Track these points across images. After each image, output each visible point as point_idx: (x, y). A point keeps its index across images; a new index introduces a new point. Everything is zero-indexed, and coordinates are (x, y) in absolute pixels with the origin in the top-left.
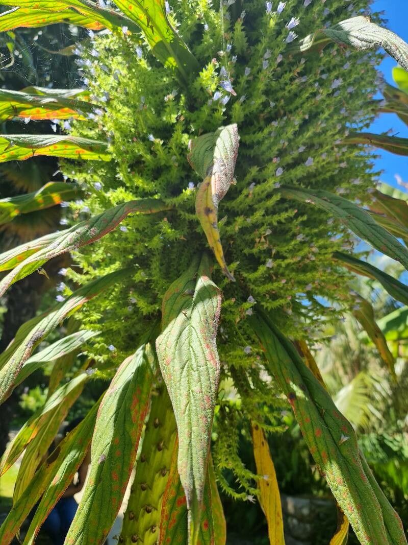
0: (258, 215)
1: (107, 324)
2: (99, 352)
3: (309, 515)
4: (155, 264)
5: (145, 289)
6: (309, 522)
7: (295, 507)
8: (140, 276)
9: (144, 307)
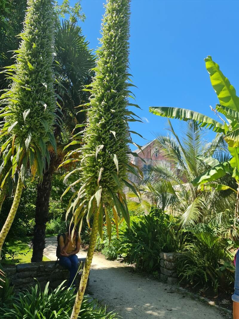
0: (107, 177)
1: (89, 192)
2: (88, 196)
3: (173, 259)
4: (95, 184)
5: (93, 187)
6: (173, 262)
7: (167, 256)
8: (93, 185)
9: (94, 190)
